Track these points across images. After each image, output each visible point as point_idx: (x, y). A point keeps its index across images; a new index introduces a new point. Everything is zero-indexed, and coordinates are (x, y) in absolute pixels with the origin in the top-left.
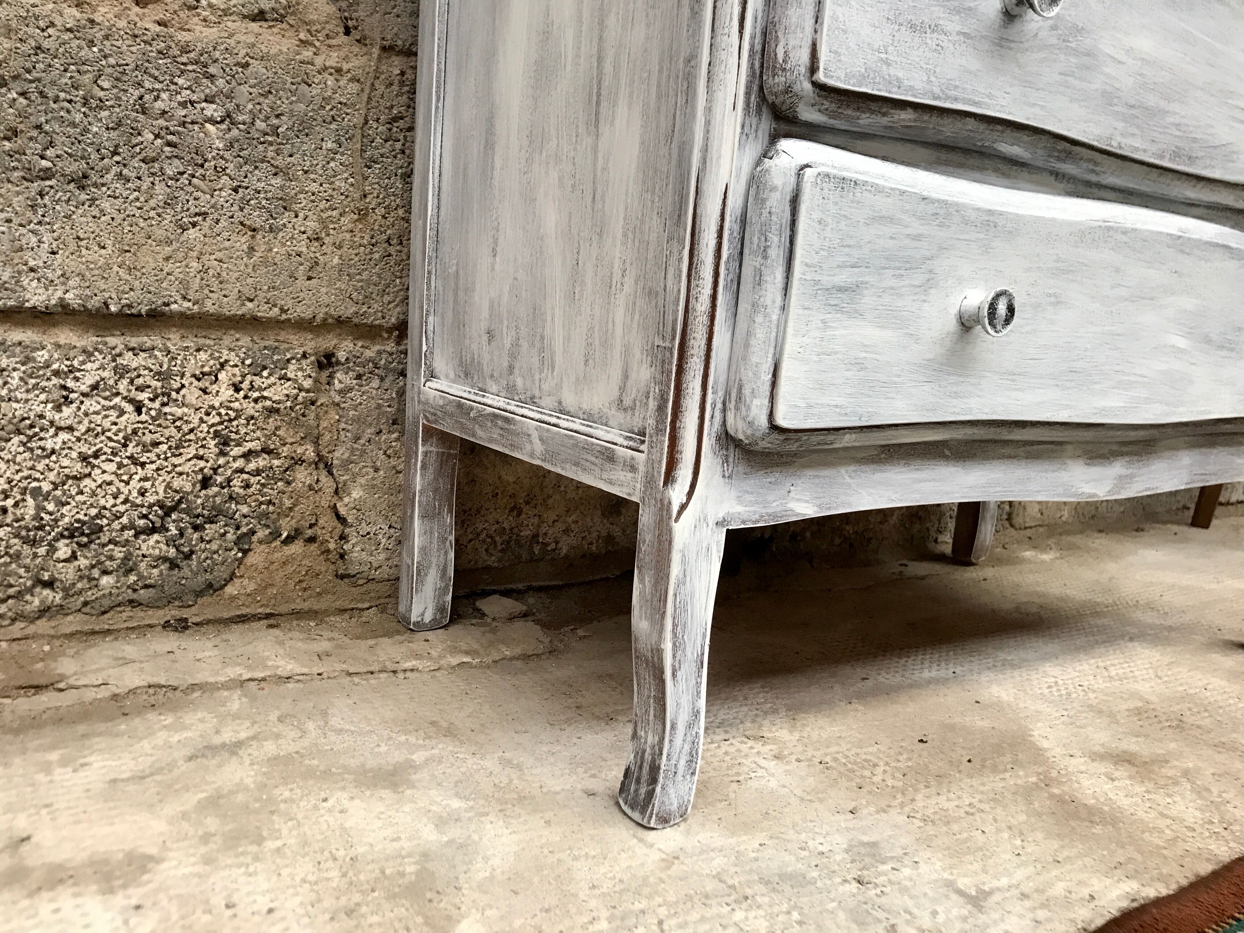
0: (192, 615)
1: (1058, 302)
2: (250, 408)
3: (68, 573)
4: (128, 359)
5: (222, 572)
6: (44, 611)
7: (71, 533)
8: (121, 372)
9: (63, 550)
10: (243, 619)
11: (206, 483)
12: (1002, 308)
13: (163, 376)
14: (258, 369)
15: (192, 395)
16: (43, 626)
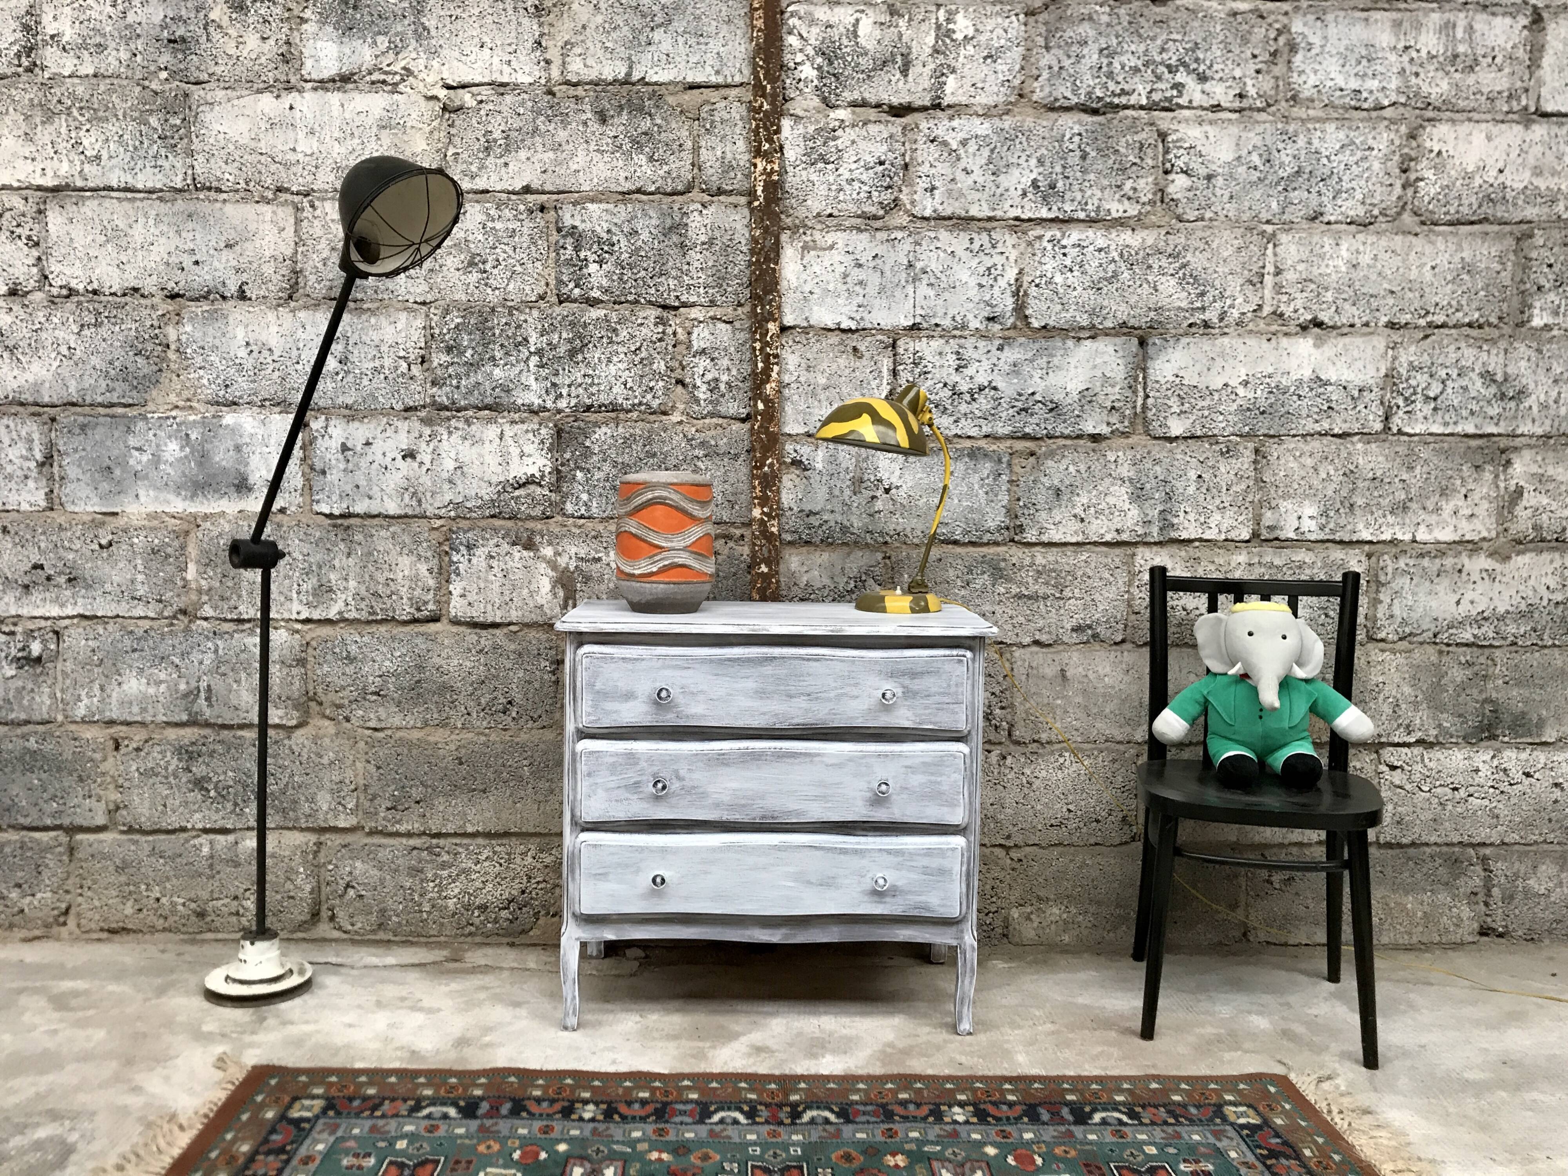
0: (517, 941)
1: (706, 873)
2: (539, 866)
3: (477, 921)
4: (498, 849)
5: (528, 927)
6: (470, 934)
7: (479, 908)
8: (495, 853)
9: (476, 914)
10: (535, 945)
11: (523, 892)
12: (658, 880)
13: (509, 854)
14: (541, 851)
15: (518, 860)
16: (469, 939)
